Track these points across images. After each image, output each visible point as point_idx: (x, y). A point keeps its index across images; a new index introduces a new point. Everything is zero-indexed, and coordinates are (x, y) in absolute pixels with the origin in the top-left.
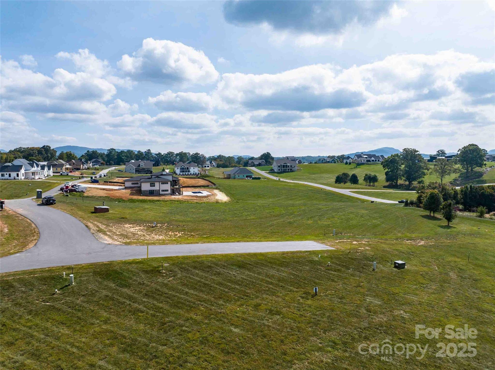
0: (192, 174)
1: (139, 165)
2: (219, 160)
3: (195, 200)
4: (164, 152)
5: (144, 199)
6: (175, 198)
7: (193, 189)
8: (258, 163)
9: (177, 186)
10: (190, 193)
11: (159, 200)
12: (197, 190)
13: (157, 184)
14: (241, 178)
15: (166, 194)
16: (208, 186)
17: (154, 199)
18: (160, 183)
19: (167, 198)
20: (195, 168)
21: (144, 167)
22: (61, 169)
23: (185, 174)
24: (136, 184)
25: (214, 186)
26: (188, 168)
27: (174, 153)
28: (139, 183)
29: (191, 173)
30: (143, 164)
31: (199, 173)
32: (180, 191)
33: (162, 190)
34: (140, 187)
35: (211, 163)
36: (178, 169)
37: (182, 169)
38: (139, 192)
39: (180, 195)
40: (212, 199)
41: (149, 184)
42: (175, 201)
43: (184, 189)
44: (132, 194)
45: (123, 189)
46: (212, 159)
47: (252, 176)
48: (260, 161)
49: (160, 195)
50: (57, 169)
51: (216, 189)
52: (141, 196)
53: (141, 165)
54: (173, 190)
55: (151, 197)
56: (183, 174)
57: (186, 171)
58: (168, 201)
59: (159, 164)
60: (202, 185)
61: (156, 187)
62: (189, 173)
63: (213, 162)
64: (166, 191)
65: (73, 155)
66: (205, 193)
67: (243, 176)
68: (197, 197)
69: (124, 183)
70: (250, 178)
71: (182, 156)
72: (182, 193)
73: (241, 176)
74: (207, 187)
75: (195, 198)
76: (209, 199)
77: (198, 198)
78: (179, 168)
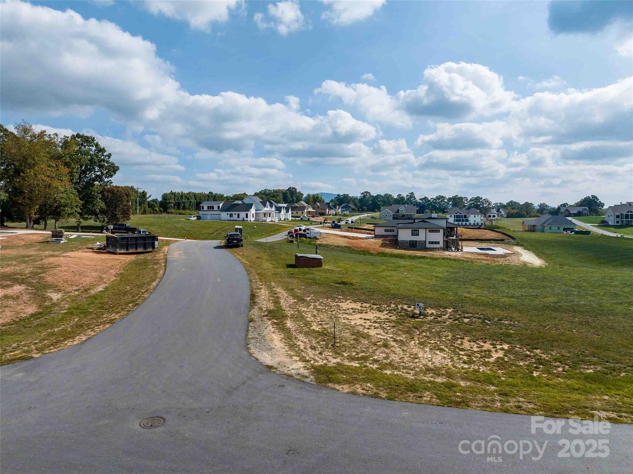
0: (472, 224)
1: (398, 211)
2: (509, 208)
3: (484, 260)
4: (431, 196)
5: (401, 254)
6: (449, 255)
7: (477, 243)
8: (576, 212)
9: (453, 236)
10: (474, 250)
11: (425, 257)
12: (484, 245)
13: (422, 232)
14: (555, 231)
15: (436, 248)
16: (503, 240)
17: (416, 254)
18: (428, 231)
19: (437, 254)
20: (476, 216)
21: (404, 213)
22: (302, 213)
23: (462, 223)
24: (391, 231)
25: (512, 241)
26: (465, 216)
27: (445, 197)
28: (396, 230)
29: (470, 223)
30: (402, 209)
31: (482, 223)
32: (458, 245)
33: (429, 242)
34: (396, 236)
35: (498, 211)
36: (451, 216)
37: (458, 217)
38: (395, 242)
39: (458, 251)
40: (514, 261)
41: (409, 231)
42: (450, 259)
43: (464, 243)
44: (383, 245)
45: (372, 238)
46: (499, 207)
47: (573, 229)
48: (580, 209)
49: (426, 249)
50: (297, 213)
51: (518, 245)
52: (397, 248)
53: (400, 211)
54: (447, 242)
55: (412, 252)
56: (458, 224)
57: (463, 221)
58: (438, 258)
59: (425, 211)
60: (492, 238)
61: (422, 236)
62: (468, 223)
63: (501, 210)
64: (436, 243)
65: (320, 199)
66: (500, 250)
67: (557, 228)
68: (487, 255)
69: (374, 231)
70: (571, 232)
71: (457, 201)
72: (462, 249)
73: (555, 228)
74: (502, 242)
75: (485, 258)
76: (508, 260)
77: (488, 258)
78: (453, 216)
